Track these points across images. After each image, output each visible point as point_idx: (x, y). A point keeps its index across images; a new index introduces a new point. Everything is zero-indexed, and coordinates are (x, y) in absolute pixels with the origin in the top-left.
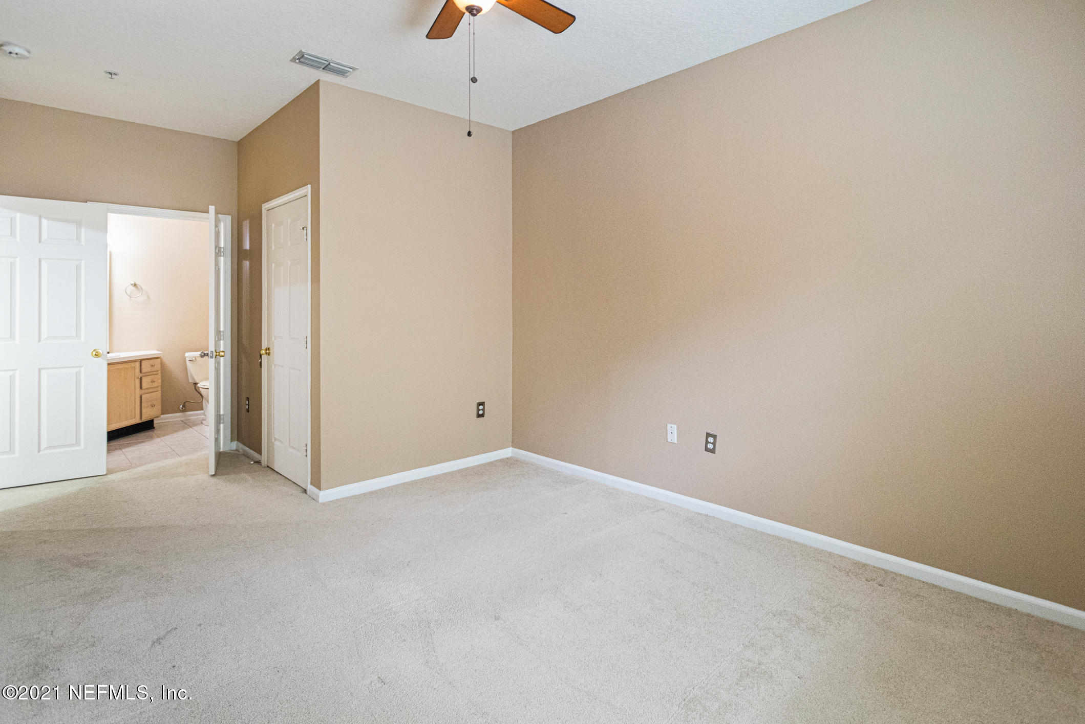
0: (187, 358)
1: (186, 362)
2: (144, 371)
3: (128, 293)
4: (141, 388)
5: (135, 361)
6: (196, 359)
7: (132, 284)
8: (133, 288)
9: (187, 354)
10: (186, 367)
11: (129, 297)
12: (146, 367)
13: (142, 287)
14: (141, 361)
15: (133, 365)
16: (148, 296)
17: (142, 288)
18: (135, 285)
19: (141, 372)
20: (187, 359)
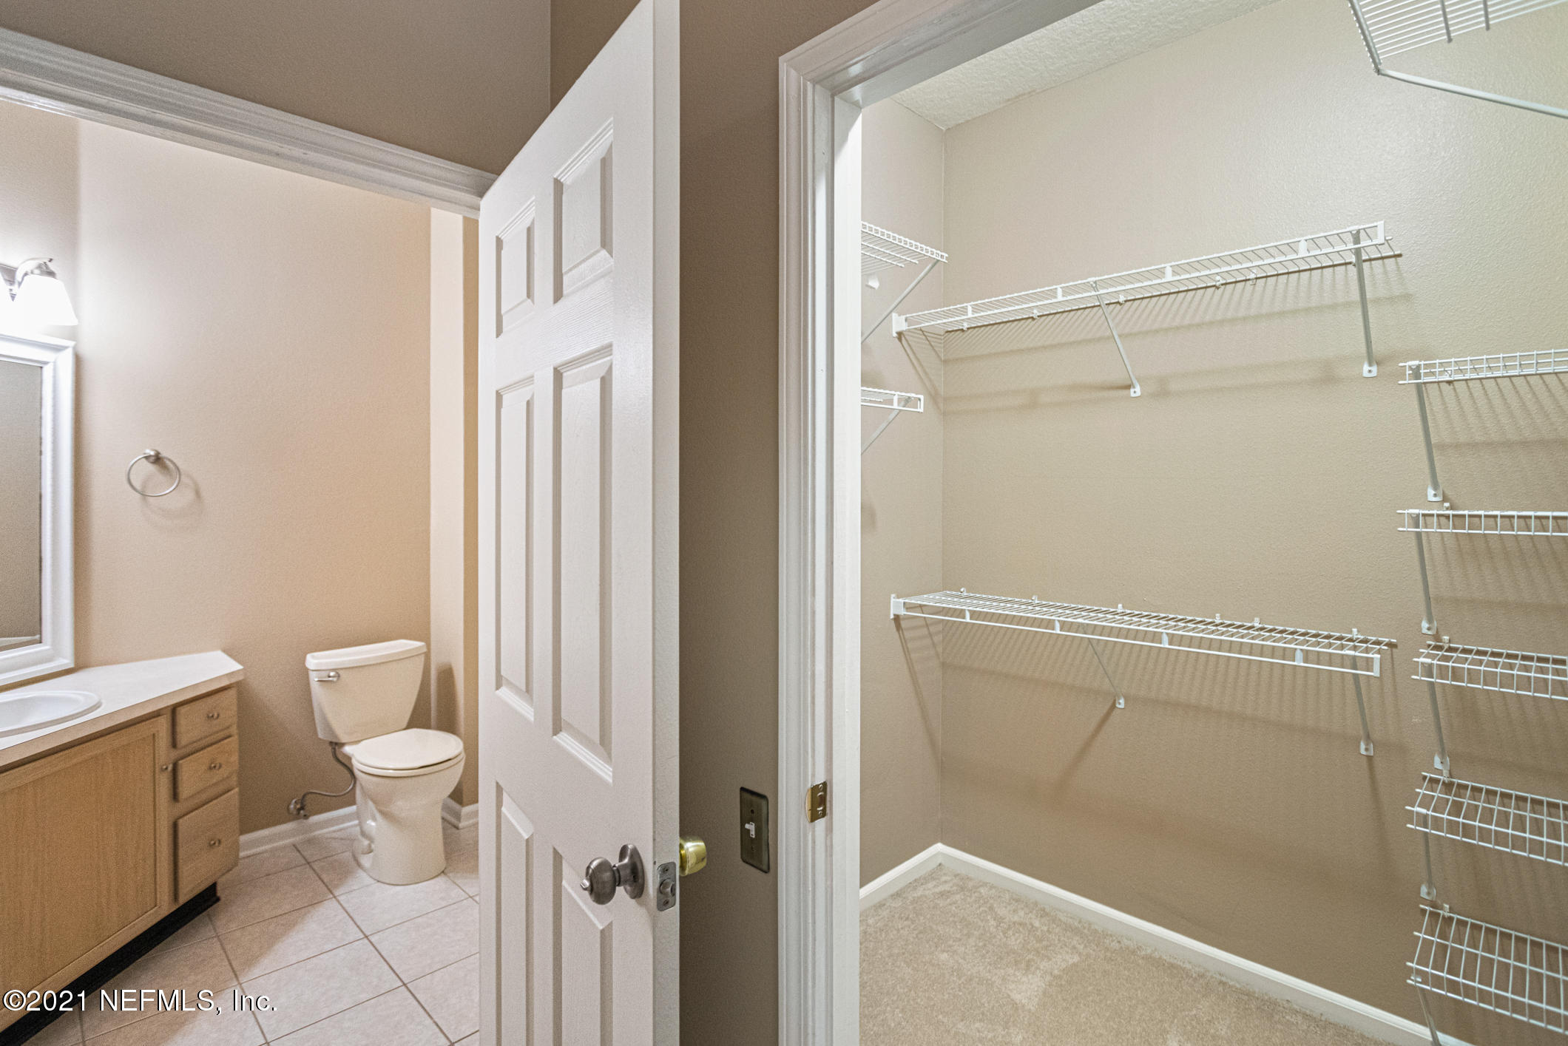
0: (311, 673)
1: (308, 684)
2: (184, 739)
3: (137, 485)
4: (175, 796)
5: (156, 714)
6: (338, 676)
7: (147, 458)
8: (151, 468)
9: (315, 661)
10: (309, 701)
11: (138, 496)
12: (191, 728)
13: (179, 464)
14: (174, 709)
15: (144, 729)
16: (198, 493)
17: (178, 469)
18: (157, 460)
19: (174, 744)
20: (314, 678)
